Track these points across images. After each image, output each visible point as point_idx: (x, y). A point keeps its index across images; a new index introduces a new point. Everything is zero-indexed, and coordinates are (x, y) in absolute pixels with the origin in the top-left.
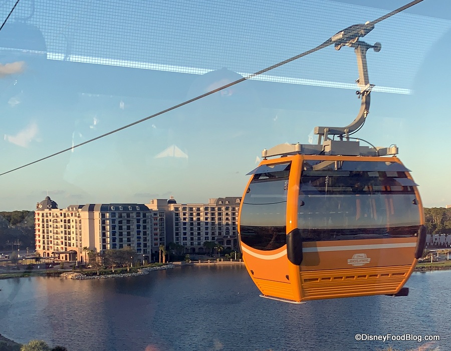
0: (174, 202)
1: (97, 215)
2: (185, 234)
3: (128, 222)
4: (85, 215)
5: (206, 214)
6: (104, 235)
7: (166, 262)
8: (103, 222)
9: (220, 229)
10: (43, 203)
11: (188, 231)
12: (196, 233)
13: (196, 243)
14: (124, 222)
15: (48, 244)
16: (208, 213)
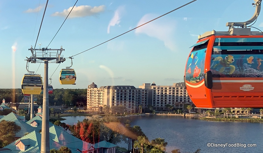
1: (111, 90)
2: (158, 100)
4: (106, 90)
5: (170, 91)
6: (113, 99)
9: (177, 98)
10: (91, 85)
11: (160, 99)
12: (164, 100)
13: (164, 105)
14: (123, 94)
15: (92, 103)
16: (171, 90)
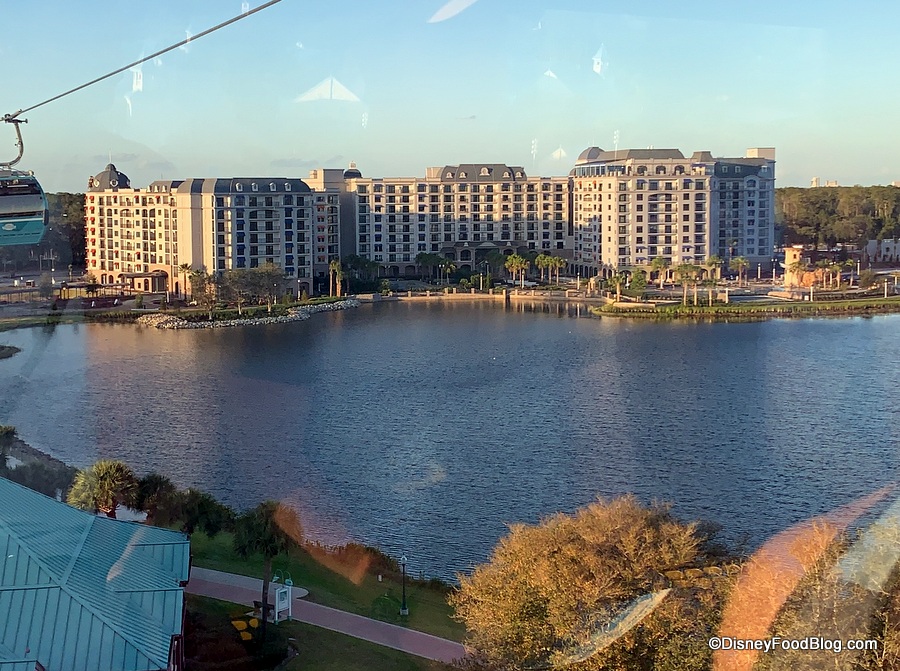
0: (357, 174)
1: (208, 200)
2: (378, 238)
3: (269, 213)
4: (184, 200)
5: (421, 198)
6: (221, 240)
7: (342, 294)
8: (220, 215)
9: (448, 228)
10: (101, 177)
11: (385, 234)
12: (400, 237)
13: (399, 256)
14: (261, 214)
15: (111, 258)
16: (424, 196)
